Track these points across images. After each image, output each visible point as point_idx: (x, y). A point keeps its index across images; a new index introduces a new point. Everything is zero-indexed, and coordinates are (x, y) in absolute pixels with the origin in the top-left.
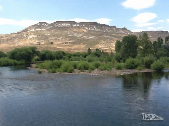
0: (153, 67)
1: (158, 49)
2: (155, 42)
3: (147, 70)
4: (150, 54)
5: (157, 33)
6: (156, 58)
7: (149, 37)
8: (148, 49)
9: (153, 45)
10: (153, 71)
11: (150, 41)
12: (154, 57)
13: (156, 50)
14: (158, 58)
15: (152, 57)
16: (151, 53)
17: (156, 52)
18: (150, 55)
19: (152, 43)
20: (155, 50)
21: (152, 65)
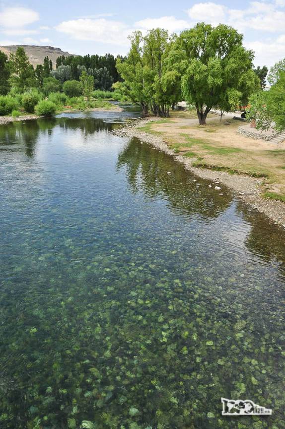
0: (39, 111)
1: (45, 79)
2: (39, 67)
3: (28, 117)
4: (31, 88)
5: (43, 49)
6: (42, 94)
7: (27, 56)
8: (27, 79)
9: (36, 71)
10: (38, 117)
11: (31, 63)
12: (39, 93)
13: (42, 81)
14: (46, 94)
15: (36, 93)
16: (33, 86)
17: (42, 84)
18: (32, 90)
19: (35, 68)
20: (40, 80)
21: (36, 108)
